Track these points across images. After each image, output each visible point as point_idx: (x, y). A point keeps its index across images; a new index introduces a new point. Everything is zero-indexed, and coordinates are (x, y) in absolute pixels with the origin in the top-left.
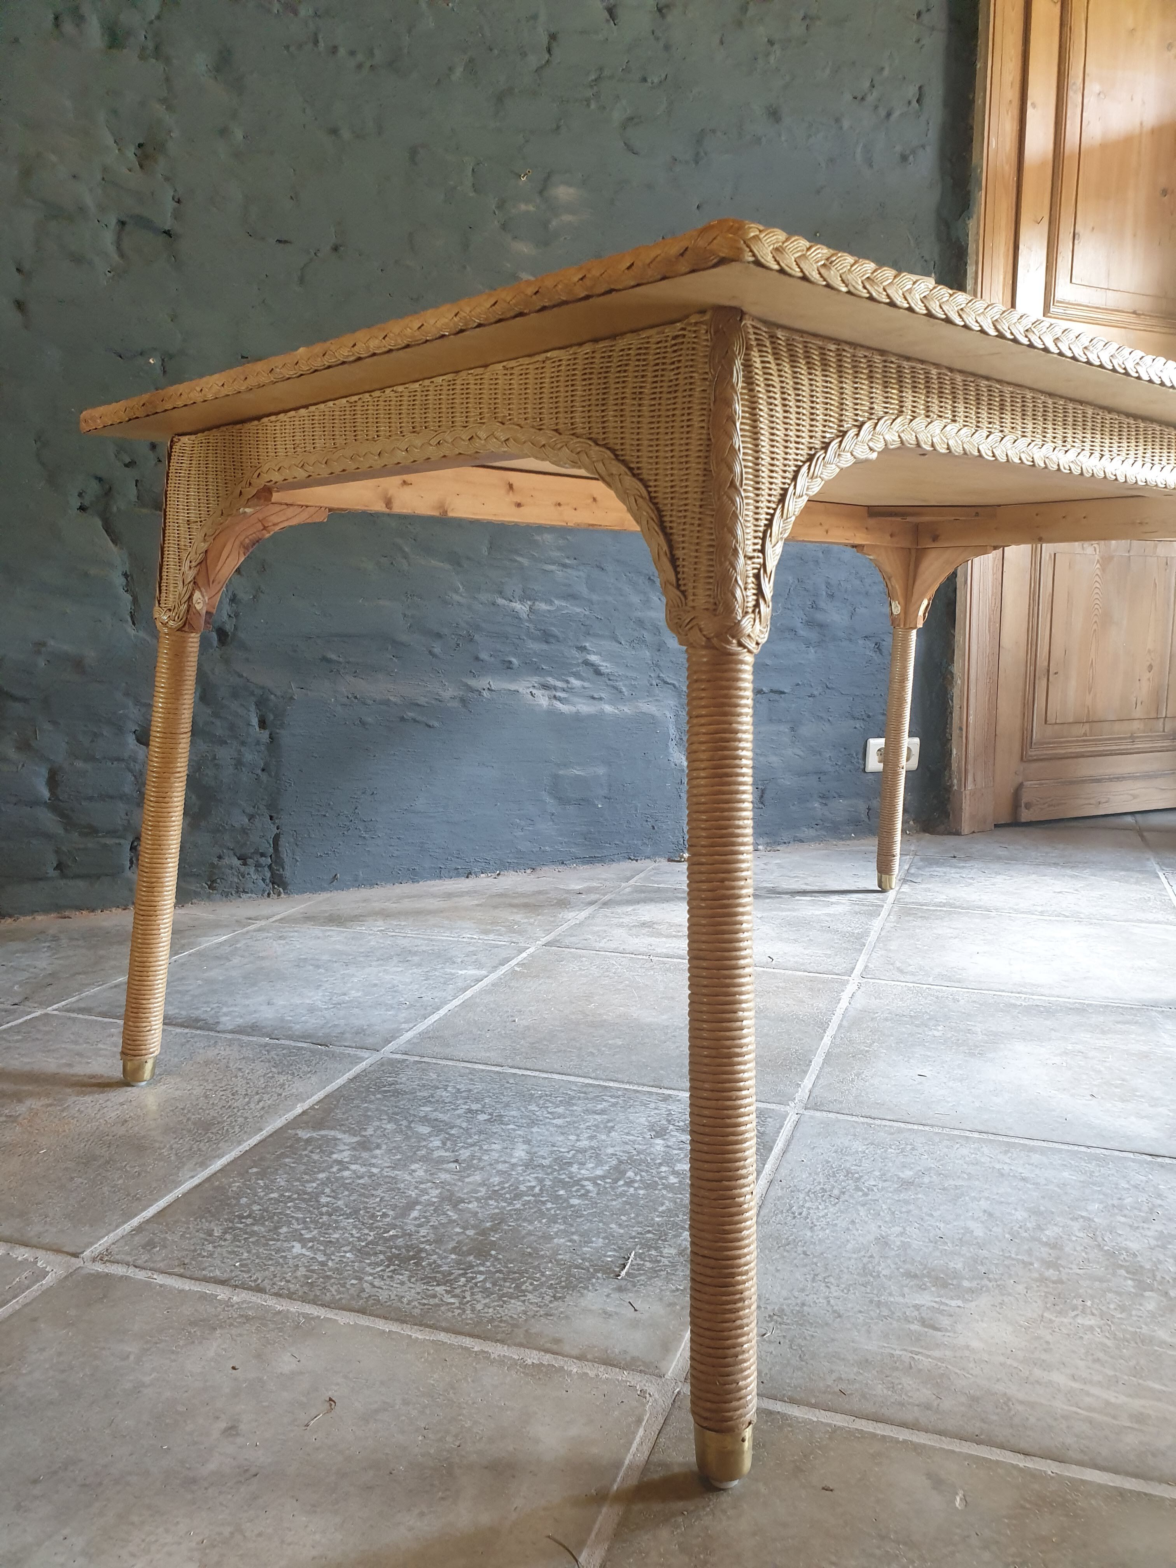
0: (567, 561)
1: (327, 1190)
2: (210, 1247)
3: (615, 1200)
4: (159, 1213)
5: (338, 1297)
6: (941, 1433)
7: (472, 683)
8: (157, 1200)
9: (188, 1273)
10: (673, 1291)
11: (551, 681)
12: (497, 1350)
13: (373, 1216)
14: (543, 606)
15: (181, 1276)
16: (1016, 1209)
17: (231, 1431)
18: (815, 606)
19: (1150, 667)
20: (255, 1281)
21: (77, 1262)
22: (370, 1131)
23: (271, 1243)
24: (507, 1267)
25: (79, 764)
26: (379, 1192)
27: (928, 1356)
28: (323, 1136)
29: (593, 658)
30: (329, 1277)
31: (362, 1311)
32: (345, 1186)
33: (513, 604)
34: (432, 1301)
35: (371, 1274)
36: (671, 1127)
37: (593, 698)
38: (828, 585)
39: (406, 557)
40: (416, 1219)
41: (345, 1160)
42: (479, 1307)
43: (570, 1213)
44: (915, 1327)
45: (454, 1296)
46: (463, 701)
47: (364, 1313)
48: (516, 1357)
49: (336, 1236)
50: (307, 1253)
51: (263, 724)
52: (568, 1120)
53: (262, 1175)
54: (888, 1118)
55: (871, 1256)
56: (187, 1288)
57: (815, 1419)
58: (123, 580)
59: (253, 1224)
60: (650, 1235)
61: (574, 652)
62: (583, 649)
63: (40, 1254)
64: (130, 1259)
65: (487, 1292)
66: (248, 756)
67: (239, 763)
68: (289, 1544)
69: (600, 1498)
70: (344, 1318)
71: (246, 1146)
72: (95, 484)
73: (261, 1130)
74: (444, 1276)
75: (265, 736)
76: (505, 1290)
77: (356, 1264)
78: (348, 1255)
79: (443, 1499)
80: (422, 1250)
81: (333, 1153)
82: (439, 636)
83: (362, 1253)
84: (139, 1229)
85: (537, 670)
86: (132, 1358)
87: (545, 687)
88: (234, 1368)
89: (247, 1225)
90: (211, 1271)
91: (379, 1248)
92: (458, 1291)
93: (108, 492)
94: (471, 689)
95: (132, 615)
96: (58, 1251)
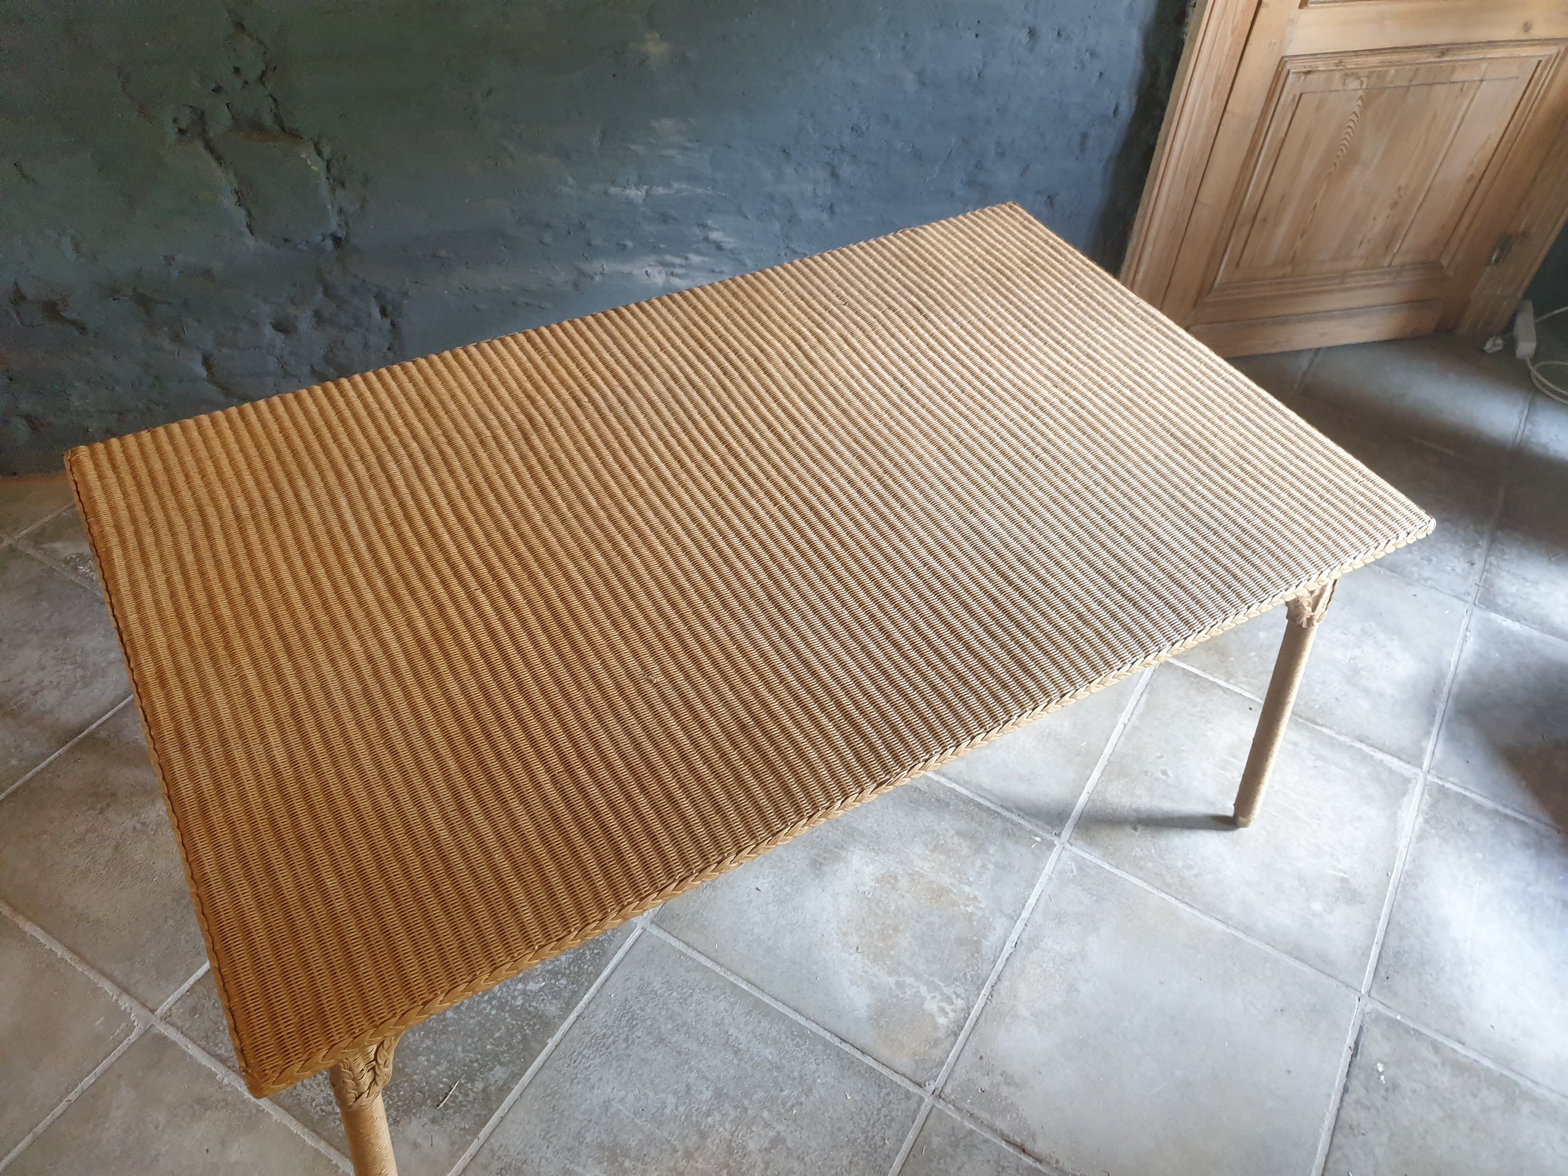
0: (688, 144)
3: (473, 1018)
7: (586, 267)
9: (207, 1048)
10: (461, 1130)
11: (668, 258)
14: (660, 191)
15: (204, 1049)
18: (979, 166)
19: (1395, 204)
21: (152, 1019)
25: (225, 350)
29: (715, 235)
33: (628, 192)
37: (713, 271)
38: (998, 144)
39: (511, 156)
46: (576, 285)
47: (289, 1112)
51: (384, 312)
54: (698, 947)
56: (203, 1063)
58: (234, 198)
60: (476, 1065)
61: (697, 231)
62: (704, 226)
63: (135, 1004)
64: (179, 1024)
66: (373, 339)
67: (366, 346)
70: (277, 1115)
72: (186, 111)
75: (387, 323)
82: (548, 226)
84: (191, 990)
85: (654, 249)
86: (160, 1127)
87: (663, 264)
88: (207, 1151)
90: (219, 1048)
93: (201, 118)
94: (582, 273)
95: (249, 226)
96: (144, 1005)
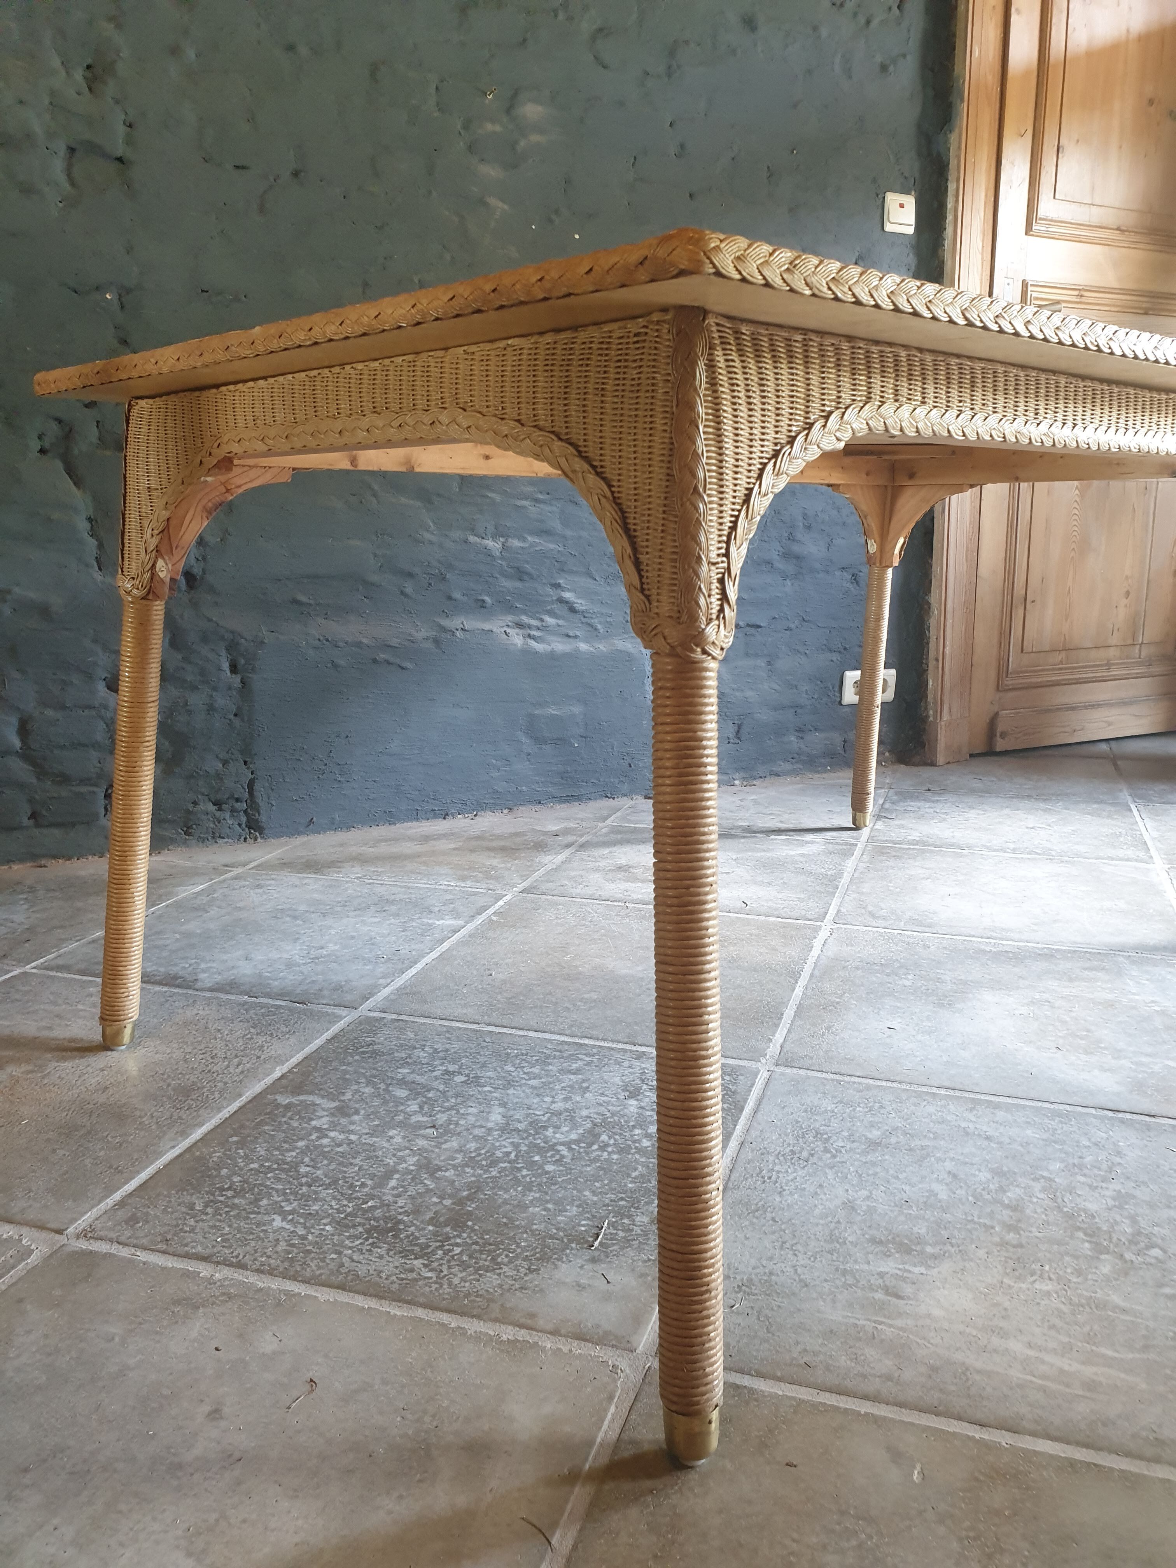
0: (540, 496)
1: (307, 1160)
2: (192, 1222)
3: (589, 1166)
4: (141, 1186)
5: (318, 1273)
6: (901, 1405)
7: (446, 623)
8: (138, 1173)
9: (171, 1250)
10: (645, 1262)
11: (525, 619)
12: (473, 1326)
13: (352, 1186)
14: (516, 543)
15: (164, 1252)
16: (980, 1171)
17: (215, 1414)
18: (791, 538)
19: (1128, 593)
20: (237, 1257)
21: (62, 1239)
22: (348, 1096)
23: (252, 1216)
24: (483, 1238)
25: (49, 713)
26: (357, 1161)
27: (891, 1326)
28: (302, 1102)
29: (567, 595)
30: (309, 1252)
31: (342, 1287)
32: (324, 1155)
33: (486, 542)
34: (411, 1276)
35: (350, 1248)
36: (645, 1087)
37: (568, 636)
38: (805, 516)
39: (375, 495)
40: (393, 1188)
41: (325, 1127)
42: (456, 1281)
43: (545, 1180)
44: (879, 1296)
45: (430, 1270)
46: (437, 642)
47: (344, 1289)
48: (492, 1333)
49: (316, 1208)
50: (288, 1227)
51: (234, 669)
52: (543, 1080)
53: (242, 1144)
54: (858, 1074)
55: (838, 1222)
56: (170, 1265)
57: (781, 1393)
58: (87, 525)
59: (234, 1197)
60: (622, 1203)
61: (549, 590)
62: (557, 586)
63: (25, 1230)
64: (113, 1235)
65: (464, 1266)
66: (221, 701)
67: (211, 709)
68: (273, 1530)
69: (572, 1478)
70: (325, 1295)
71: (225, 1113)
72: (54, 425)
73: (240, 1095)
74: (422, 1249)
75: (236, 680)
76: (481, 1263)
77: (336, 1237)
78: (328, 1228)
79: (420, 1481)
80: (400, 1222)
81: (312, 1119)
82: (410, 575)
83: (341, 1225)
84: (122, 1203)
85: (510, 609)
86: (117, 1339)
87: (520, 625)
88: (217, 1349)
89: (228, 1198)
90: (193, 1247)
91: (358, 1220)
92: (435, 1265)
93: (68, 433)
94: (444, 629)
95: (97, 560)
96: (42, 1227)
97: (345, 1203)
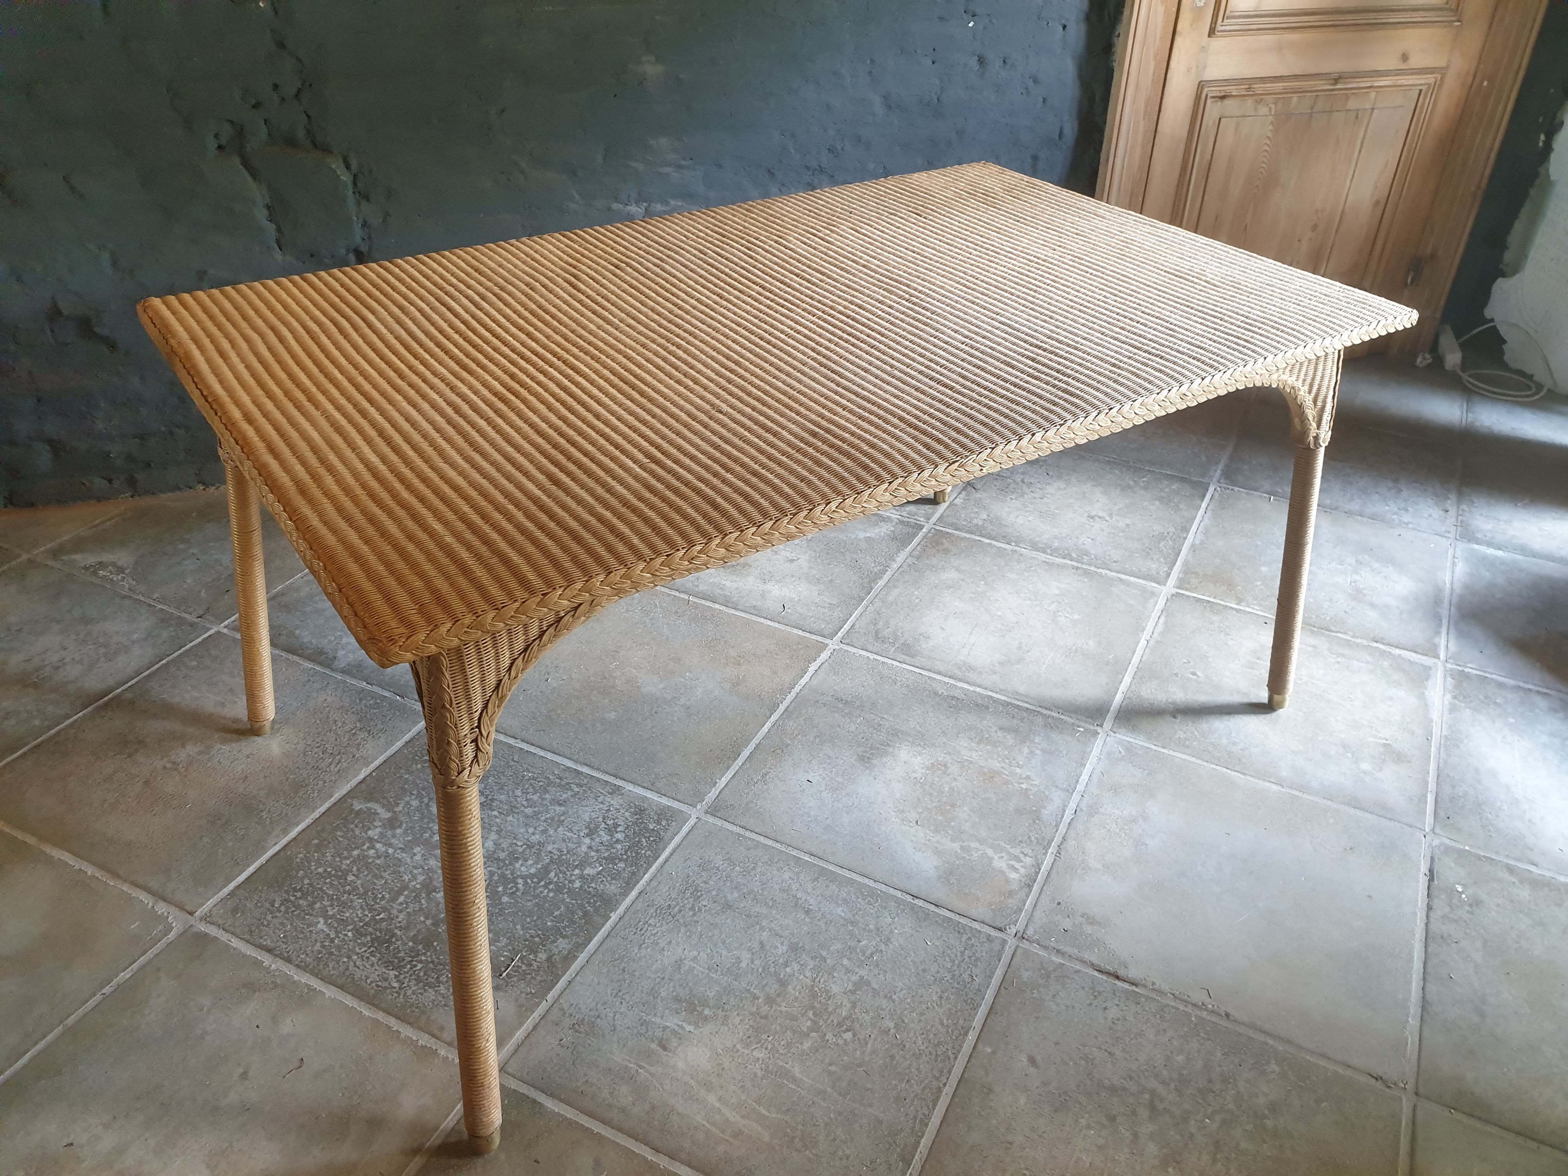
0: (683, 163)
1: (355, 869)
2: (269, 917)
3: (531, 901)
4: (246, 879)
5: (332, 973)
6: (620, 1130)
8: (249, 866)
9: (251, 940)
10: (527, 994)
12: (407, 1031)
13: (375, 898)
14: (658, 207)
15: (248, 941)
16: (782, 944)
17: (244, 1075)
20: (288, 952)
21: (192, 920)
22: (400, 808)
23: (307, 917)
24: (438, 958)
26: (385, 875)
27: (647, 1071)
28: (369, 809)
30: (332, 954)
31: (341, 987)
32: (367, 866)
33: (629, 208)
34: (386, 984)
35: (357, 954)
36: (603, 825)
39: (522, 172)
40: (401, 904)
41: (376, 837)
42: (409, 992)
43: (497, 911)
44: (653, 1046)
45: (398, 981)
47: (342, 989)
48: (414, 1038)
49: (347, 915)
50: (326, 930)
52: (536, 809)
53: (318, 848)
54: (757, 830)
55: (663, 978)
56: (248, 953)
57: (557, 1111)
58: (265, 212)
59: (300, 898)
60: (537, 939)
63: (172, 909)
64: (221, 922)
65: (418, 980)
68: (253, 1159)
69: (416, 1151)
70: (330, 992)
71: (316, 814)
72: (227, 127)
73: (332, 796)
74: (399, 962)
76: (430, 980)
77: (351, 943)
78: (350, 934)
79: (337, 1139)
80: (394, 935)
81: (369, 829)
83: (358, 933)
84: (232, 894)
86: (205, 1009)
88: (257, 1027)
89: (297, 898)
90: (265, 940)
91: (370, 929)
92: (402, 976)
93: (240, 133)
95: (278, 242)
96: (182, 908)
97: (367, 913)
